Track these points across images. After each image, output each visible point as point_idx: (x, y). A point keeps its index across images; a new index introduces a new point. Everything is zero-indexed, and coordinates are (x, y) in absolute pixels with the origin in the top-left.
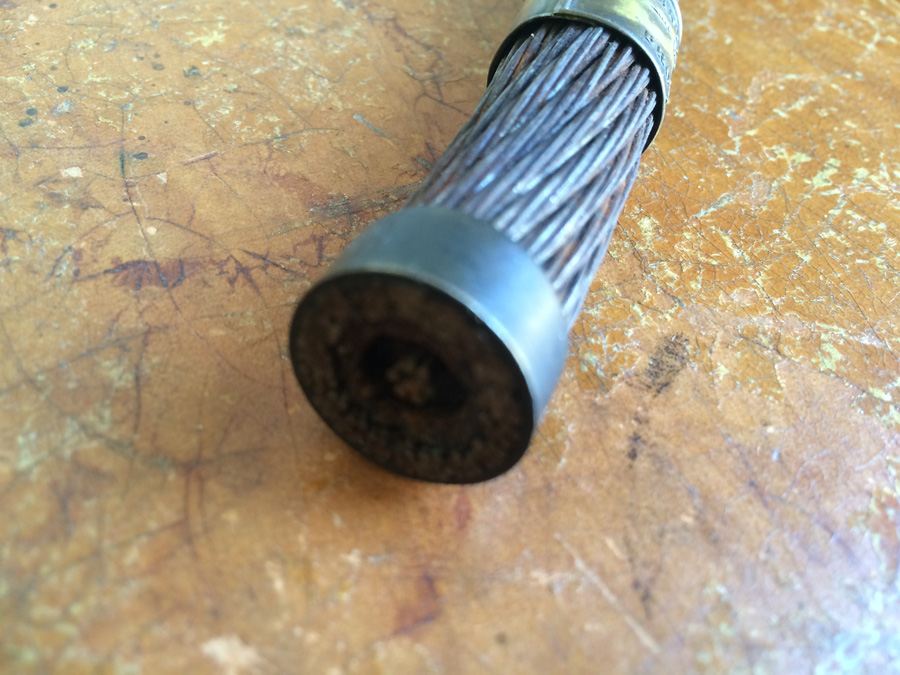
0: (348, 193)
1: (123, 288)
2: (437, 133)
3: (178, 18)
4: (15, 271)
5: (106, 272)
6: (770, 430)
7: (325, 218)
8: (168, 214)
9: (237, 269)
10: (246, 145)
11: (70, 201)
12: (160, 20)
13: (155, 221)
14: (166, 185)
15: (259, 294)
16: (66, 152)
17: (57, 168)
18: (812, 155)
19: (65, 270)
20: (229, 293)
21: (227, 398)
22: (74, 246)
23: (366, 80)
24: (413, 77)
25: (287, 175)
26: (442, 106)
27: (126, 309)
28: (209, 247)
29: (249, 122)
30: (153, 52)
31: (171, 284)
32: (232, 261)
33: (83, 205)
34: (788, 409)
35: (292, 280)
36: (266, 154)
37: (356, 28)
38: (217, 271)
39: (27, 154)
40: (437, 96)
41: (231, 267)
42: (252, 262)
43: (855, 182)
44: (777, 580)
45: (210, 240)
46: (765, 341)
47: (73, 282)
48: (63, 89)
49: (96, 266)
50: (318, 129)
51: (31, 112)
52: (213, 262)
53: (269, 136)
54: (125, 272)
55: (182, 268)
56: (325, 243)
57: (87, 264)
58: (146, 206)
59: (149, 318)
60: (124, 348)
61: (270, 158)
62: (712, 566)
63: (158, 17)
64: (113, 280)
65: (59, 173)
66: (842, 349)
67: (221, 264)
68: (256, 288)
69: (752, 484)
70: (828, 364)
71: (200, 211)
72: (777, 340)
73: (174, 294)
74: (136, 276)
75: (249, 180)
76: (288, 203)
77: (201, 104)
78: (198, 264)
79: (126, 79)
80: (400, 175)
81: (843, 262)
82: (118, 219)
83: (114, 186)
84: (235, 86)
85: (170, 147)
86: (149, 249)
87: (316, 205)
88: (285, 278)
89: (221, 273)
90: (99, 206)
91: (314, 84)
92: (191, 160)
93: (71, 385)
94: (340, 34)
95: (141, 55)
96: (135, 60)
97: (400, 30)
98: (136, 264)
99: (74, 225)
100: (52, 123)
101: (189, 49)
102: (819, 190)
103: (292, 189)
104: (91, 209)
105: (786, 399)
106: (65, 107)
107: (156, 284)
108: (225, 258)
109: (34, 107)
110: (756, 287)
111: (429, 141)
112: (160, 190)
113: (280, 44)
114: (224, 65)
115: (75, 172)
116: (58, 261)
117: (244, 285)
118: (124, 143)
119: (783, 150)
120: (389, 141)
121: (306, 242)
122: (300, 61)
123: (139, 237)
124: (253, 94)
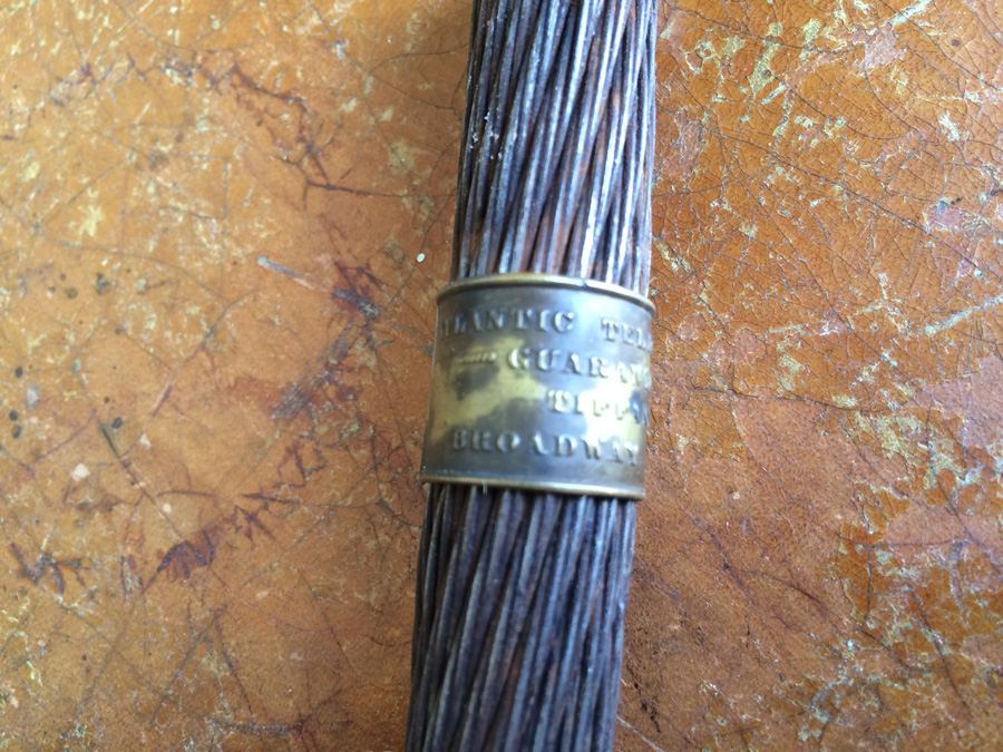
0: (294, 376)
1: (178, 580)
2: (340, 243)
3: (52, 206)
4: (101, 601)
5: (159, 569)
6: (736, 496)
7: (288, 423)
8: (170, 483)
9: (247, 519)
10: (188, 360)
11: (96, 507)
12: (39, 220)
13: (165, 496)
14: (152, 449)
15: (274, 538)
16: (63, 451)
17: (67, 473)
18: (746, 33)
19: (131, 583)
20: (252, 549)
21: (294, 656)
22: (125, 555)
23: (248, 197)
24: (288, 161)
25: (237, 380)
26: (331, 192)
27: (191, 601)
28: (216, 505)
29: (177, 329)
30: (56, 275)
31: (208, 559)
32: (240, 512)
33: (108, 506)
34: (752, 463)
35: (291, 512)
36: (208, 364)
37: (206, 111)
38: (233, 530)
39: (37, 468)
40: (320, 180)
41: (241, 517)
42: (255, 505)
43: (803, 55)
44: (759, 660)
45: (211, 496)
46: (718, 382)
47: (143, 593)
48: (19, 372)
49: (149, 568)
50: (234, 303)
51: (13, 416)
52: (226, 521)
53: (200, 338)
54: (171, 564)
55: (208, 538)
56: (300, 452)
57: (143, 569)
58: (149, 481)
59: (209, 604)
60: (207, 640)
61: (214, 369)
62: (702, 666)
63: (35, 215)
64: (168, 576)
65: (71, 479)
66: (801, 357)
67: (232, 520)
68: (268, 533)
69: (727, 567)
70: (788, 384)
71: (191, 466)
72: (730, 375)
73: (215, 570)
74: (180, 564)
75: (210, 406)
76: (253, 420)
77: (128, 325)
78: (216, 528)
79: (56, 329)
80: (329, 326)
81: (795, 217)
82: (138, 507)
83: (116, 471)
84: (143, 282)
85: (133, 398)
86: (177, 532)
87: (275, 409)
88: (285, 511)
89: (238, 529)
90: (118, 502)
91: (206, 233)
92: (155, 406)
93: (192, 690)
94: (196, 132)
95: (51, 285)
96: (49, 294)
97: (248, 82)
98: (174, 549)
99: (112, 532)
100: (34, 420)
101: (83, 249)
102: (759, 99)
103: (247, 398)
104: (115, 508)
105: (748, 451)
106: (33, 395)
107: (200, 566)
108: (232, 512)
109: (11, 408)
110: (701, 308)
111: (337, 260)
112: (151, 458)
113: (151, 189)
114: (120, 255)
115: (81, 472)
116: (122, 576)
117: (259, 533)
118: (98, 414)
119: (708, 45)
120: (303, 282)
121: (285, 460)
122: (180, 205)
123: (161, 520)
124: (163, 283)
